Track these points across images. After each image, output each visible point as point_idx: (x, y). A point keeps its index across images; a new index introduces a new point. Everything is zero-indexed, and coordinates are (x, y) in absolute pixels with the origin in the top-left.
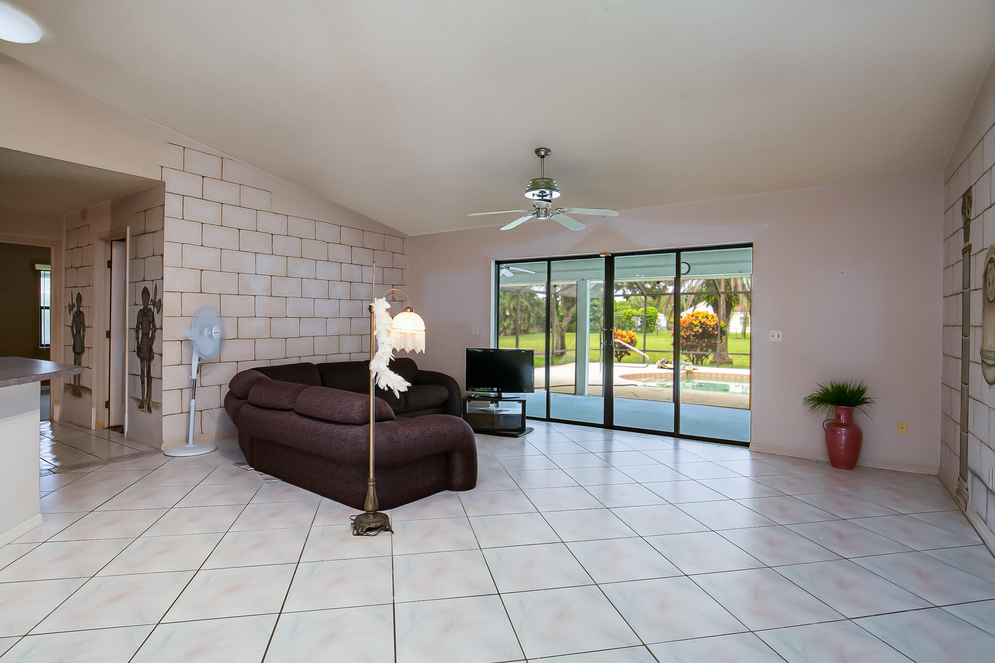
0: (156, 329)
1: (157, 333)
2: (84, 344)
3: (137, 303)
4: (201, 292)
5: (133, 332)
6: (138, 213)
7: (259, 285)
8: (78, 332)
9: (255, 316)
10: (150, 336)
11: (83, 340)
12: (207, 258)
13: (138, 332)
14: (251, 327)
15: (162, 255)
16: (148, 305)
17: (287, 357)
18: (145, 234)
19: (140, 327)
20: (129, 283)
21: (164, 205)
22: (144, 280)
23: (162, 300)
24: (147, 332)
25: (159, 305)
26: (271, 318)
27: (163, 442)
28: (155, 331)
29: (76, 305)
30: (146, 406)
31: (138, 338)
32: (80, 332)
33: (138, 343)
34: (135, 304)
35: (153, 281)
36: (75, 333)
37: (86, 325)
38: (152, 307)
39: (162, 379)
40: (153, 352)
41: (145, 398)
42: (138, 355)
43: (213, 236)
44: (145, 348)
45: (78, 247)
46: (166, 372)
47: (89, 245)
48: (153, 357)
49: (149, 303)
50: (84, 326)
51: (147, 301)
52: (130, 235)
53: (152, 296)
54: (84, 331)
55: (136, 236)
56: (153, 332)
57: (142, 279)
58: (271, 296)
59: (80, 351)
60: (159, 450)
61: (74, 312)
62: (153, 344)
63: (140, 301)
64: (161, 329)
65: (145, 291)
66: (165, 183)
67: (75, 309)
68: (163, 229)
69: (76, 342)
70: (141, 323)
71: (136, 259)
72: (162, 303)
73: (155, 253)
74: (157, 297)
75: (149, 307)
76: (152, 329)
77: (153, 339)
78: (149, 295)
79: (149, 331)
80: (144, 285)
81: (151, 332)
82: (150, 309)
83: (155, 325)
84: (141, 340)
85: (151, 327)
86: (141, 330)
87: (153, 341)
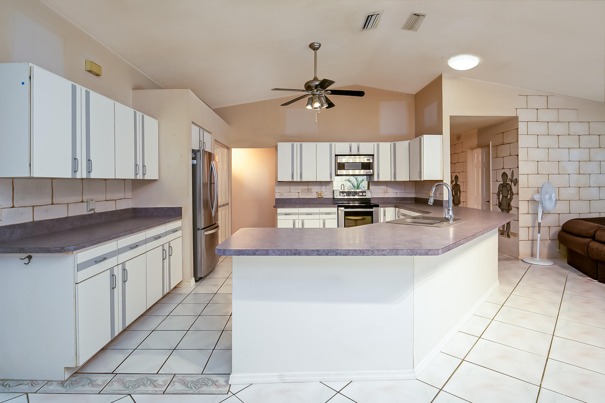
0: (513, 194)
1: (514, 197)
2: (460, 200)
3: (498, 180)
4: (538, 174)
5: (496, 196)
6: (497, 134)
7: (571, 168)
8: (456, 194)
9: (569, 187)
10: (509, 198)
11: (460, 198)
12: (540, 154)
13: (500, 195)
14: (567, 193)
15: (517, 155)
16: (507, 181)
17: (591, 212)
18: (503, 144)
19: (501, 193)
20: (492, 170)
21: (518, 128)
22: (503, 168)
23: (518, 179)
24: (506, 195)
25: (516, 182)
26: (579, 187)
27: (519, 255)
28: (513, 195)
29: (454, 181)
30: (506, 234)
31: (499, 198)
32: (457, 194)
33: (499, 201)
34: (497, 181)
35: (510, 169)
36: (454, 194)
37: (462, 190)
38: (510, 183)
39: (518, 221)
40: (511, 206)
41: (505, 230)
42: (499, 207)
43: (544, 141)
44: (505, 204)
45: (455, 153)
46: (521, 217)
47: (462, 152)
48: (511, 209)
49: (508, 180)
50: (460, 192)
51: (506, 179)
52: (492, 145)
53: (509, 177)
54: (460, 193)
55: (496, 146)
56: (511, 196)
57: (502, 168)
58: (580, 174)
59: (458, 203)
60: (517, 259)
61: (453, 184)
62: (511, 202)
63: (500, 179)
64: (518, 194)
65: (504, 175)
66: (518, 117)
67: (454, 183)
68: (518, 141)
69: (454, 199)
70: (501, 191)
71: (496, 158)
72: (518, 181)
73: (512, 154)
74: (514, 177)
75: (507, 182)
76: (510, 194)
77: (511, 199)
78: (507, 176)
79: (508, 195)
80: (503, 171)
81: (509, 195)
82: (508, 184)
83: (512, 192)
84: (502, 200)
85: (509, 193)
86: (501, 194)
87: (511, 200)
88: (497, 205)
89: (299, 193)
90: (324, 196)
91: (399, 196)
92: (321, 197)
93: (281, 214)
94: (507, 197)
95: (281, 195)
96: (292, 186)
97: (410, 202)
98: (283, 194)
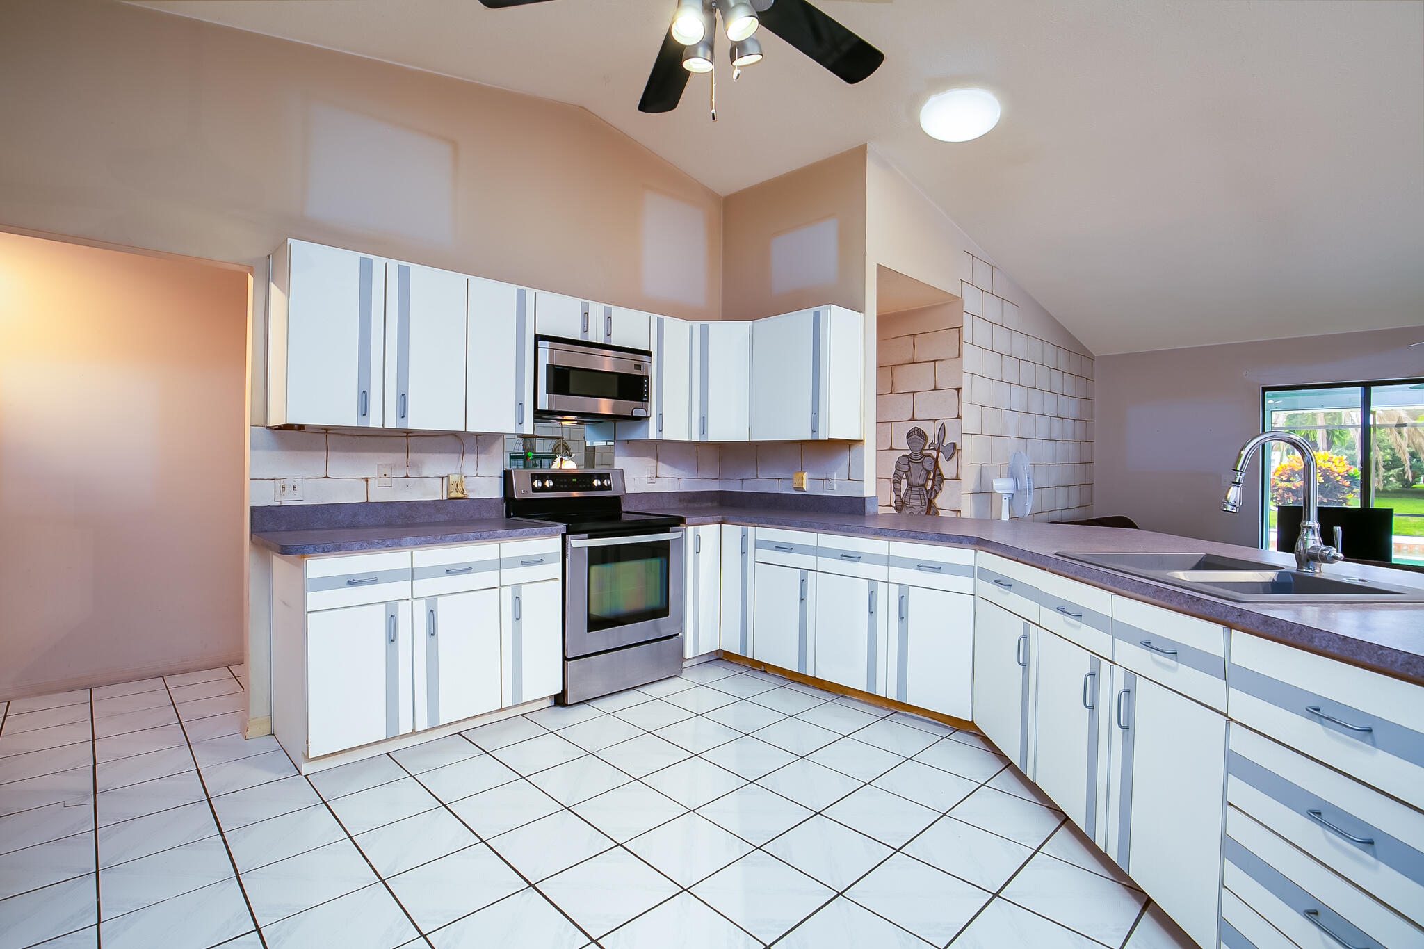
0: (943, 479)
1: (947, 485)
3: (894, 447)
4: (981, 434)
5: (886, 482)
6: (897, 338)
7: (1012, 424)
10: (929, 487)
13: (900, 483)
15: (959, 390)
16: (923, 449)
18: (914, 363)
19: (904, 476)
21: (961, 326)
22: (912, 419)
23: (958, 444)
24: (922, 482)
25: (954, 450)
28: (942, 482)
31: (897, 490)
33: (898, 496)
34: (891, 449)
35: (935, 420)
38: (934, 453)
40: (936, 508)
44: (915, 502)
48: (937, 513)
49: (927, 447)
51: (920, 445)
53: (932, 439)
55: (893, 366)
56: (937, 484)
57: (907, 419)
58: (1019, 438)
62: (935, 497)
64: (957, 478)
65: (916, 435)
66: (962, 300)
68: (959, 356)
70: (905, 472)
71: (891, 393)
72: (958, 448)
73: (940, 385)
74: (945, 440)
75: (925, 452)
76: (934, 479)
77: (935, 492)
78: (924, 437)
79: (927, 481)
80: (912, 425)
81: (930, 483)
82: (929, 455)
83: (941, 474)
84: (906, 493)
85: (931, 477)
86: (906, 481)
87: (937, 494)
88: (890, 506)
89: (366, 479)
90: (472, 491)
91: (685, 486)
92: (461, 495)
93: (328, 583)
94: (924, 485)
95: (279, 489)
96: (335, 450)
97: (709, 504)
98: (289, 488)
